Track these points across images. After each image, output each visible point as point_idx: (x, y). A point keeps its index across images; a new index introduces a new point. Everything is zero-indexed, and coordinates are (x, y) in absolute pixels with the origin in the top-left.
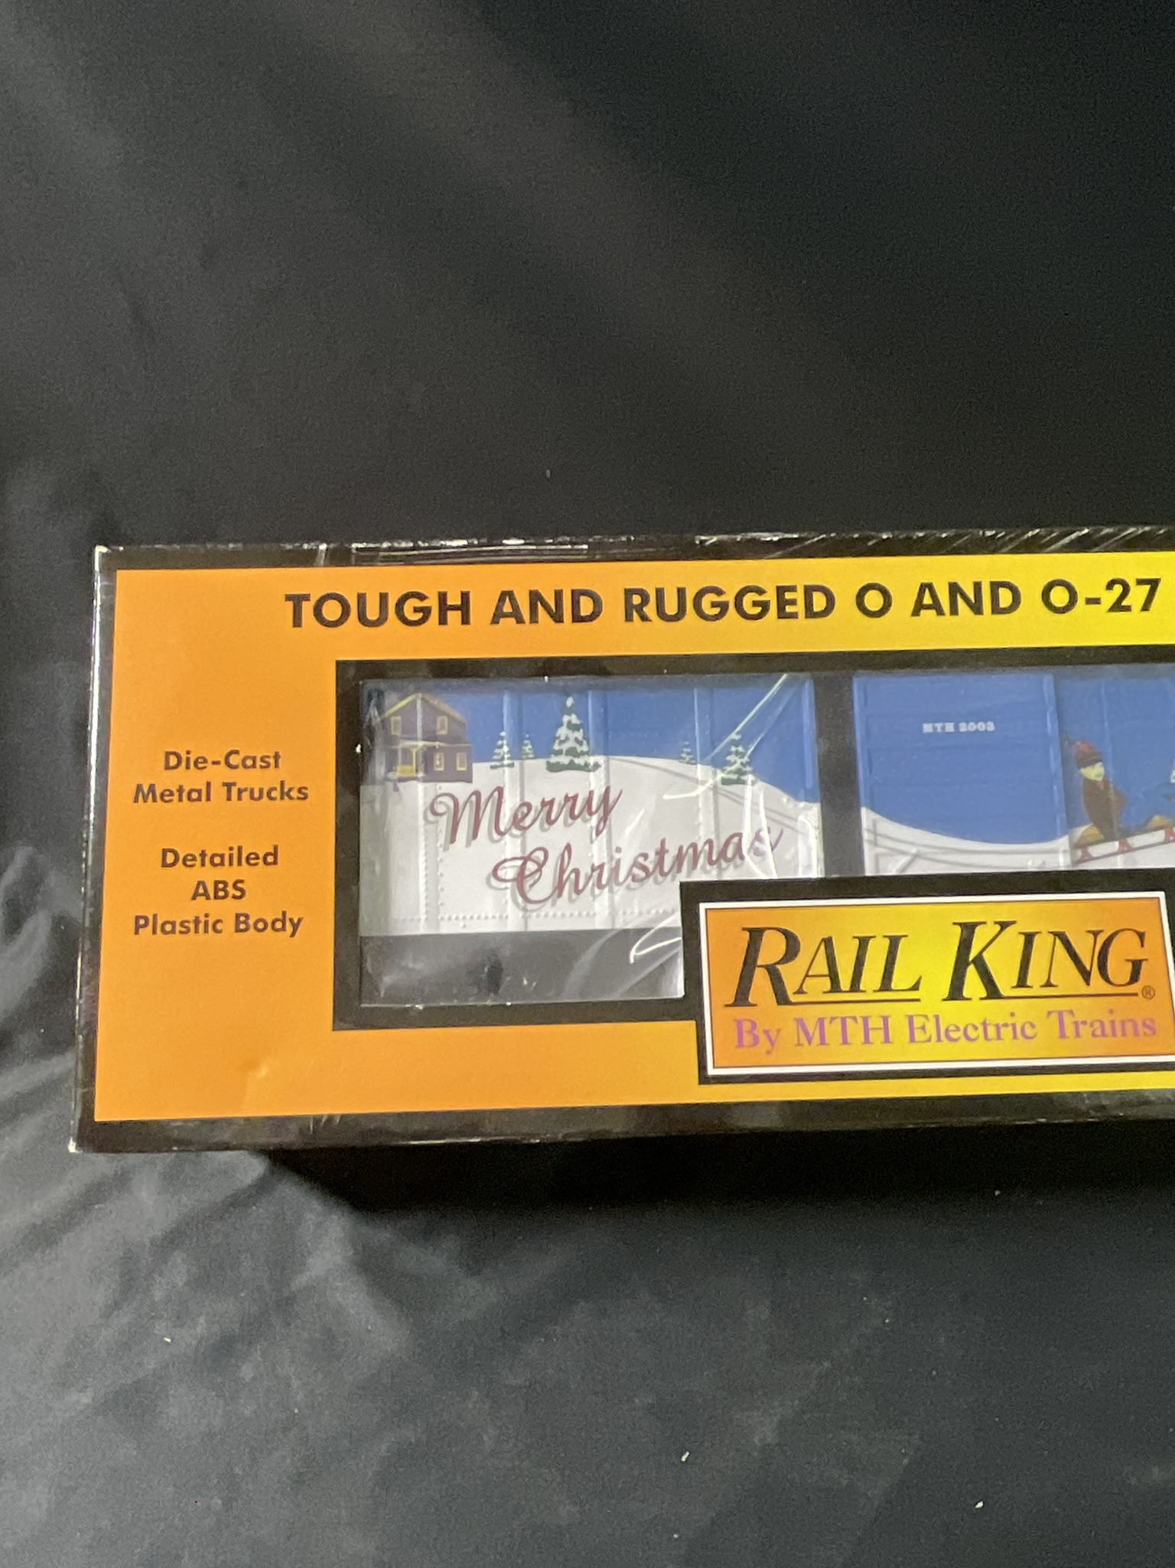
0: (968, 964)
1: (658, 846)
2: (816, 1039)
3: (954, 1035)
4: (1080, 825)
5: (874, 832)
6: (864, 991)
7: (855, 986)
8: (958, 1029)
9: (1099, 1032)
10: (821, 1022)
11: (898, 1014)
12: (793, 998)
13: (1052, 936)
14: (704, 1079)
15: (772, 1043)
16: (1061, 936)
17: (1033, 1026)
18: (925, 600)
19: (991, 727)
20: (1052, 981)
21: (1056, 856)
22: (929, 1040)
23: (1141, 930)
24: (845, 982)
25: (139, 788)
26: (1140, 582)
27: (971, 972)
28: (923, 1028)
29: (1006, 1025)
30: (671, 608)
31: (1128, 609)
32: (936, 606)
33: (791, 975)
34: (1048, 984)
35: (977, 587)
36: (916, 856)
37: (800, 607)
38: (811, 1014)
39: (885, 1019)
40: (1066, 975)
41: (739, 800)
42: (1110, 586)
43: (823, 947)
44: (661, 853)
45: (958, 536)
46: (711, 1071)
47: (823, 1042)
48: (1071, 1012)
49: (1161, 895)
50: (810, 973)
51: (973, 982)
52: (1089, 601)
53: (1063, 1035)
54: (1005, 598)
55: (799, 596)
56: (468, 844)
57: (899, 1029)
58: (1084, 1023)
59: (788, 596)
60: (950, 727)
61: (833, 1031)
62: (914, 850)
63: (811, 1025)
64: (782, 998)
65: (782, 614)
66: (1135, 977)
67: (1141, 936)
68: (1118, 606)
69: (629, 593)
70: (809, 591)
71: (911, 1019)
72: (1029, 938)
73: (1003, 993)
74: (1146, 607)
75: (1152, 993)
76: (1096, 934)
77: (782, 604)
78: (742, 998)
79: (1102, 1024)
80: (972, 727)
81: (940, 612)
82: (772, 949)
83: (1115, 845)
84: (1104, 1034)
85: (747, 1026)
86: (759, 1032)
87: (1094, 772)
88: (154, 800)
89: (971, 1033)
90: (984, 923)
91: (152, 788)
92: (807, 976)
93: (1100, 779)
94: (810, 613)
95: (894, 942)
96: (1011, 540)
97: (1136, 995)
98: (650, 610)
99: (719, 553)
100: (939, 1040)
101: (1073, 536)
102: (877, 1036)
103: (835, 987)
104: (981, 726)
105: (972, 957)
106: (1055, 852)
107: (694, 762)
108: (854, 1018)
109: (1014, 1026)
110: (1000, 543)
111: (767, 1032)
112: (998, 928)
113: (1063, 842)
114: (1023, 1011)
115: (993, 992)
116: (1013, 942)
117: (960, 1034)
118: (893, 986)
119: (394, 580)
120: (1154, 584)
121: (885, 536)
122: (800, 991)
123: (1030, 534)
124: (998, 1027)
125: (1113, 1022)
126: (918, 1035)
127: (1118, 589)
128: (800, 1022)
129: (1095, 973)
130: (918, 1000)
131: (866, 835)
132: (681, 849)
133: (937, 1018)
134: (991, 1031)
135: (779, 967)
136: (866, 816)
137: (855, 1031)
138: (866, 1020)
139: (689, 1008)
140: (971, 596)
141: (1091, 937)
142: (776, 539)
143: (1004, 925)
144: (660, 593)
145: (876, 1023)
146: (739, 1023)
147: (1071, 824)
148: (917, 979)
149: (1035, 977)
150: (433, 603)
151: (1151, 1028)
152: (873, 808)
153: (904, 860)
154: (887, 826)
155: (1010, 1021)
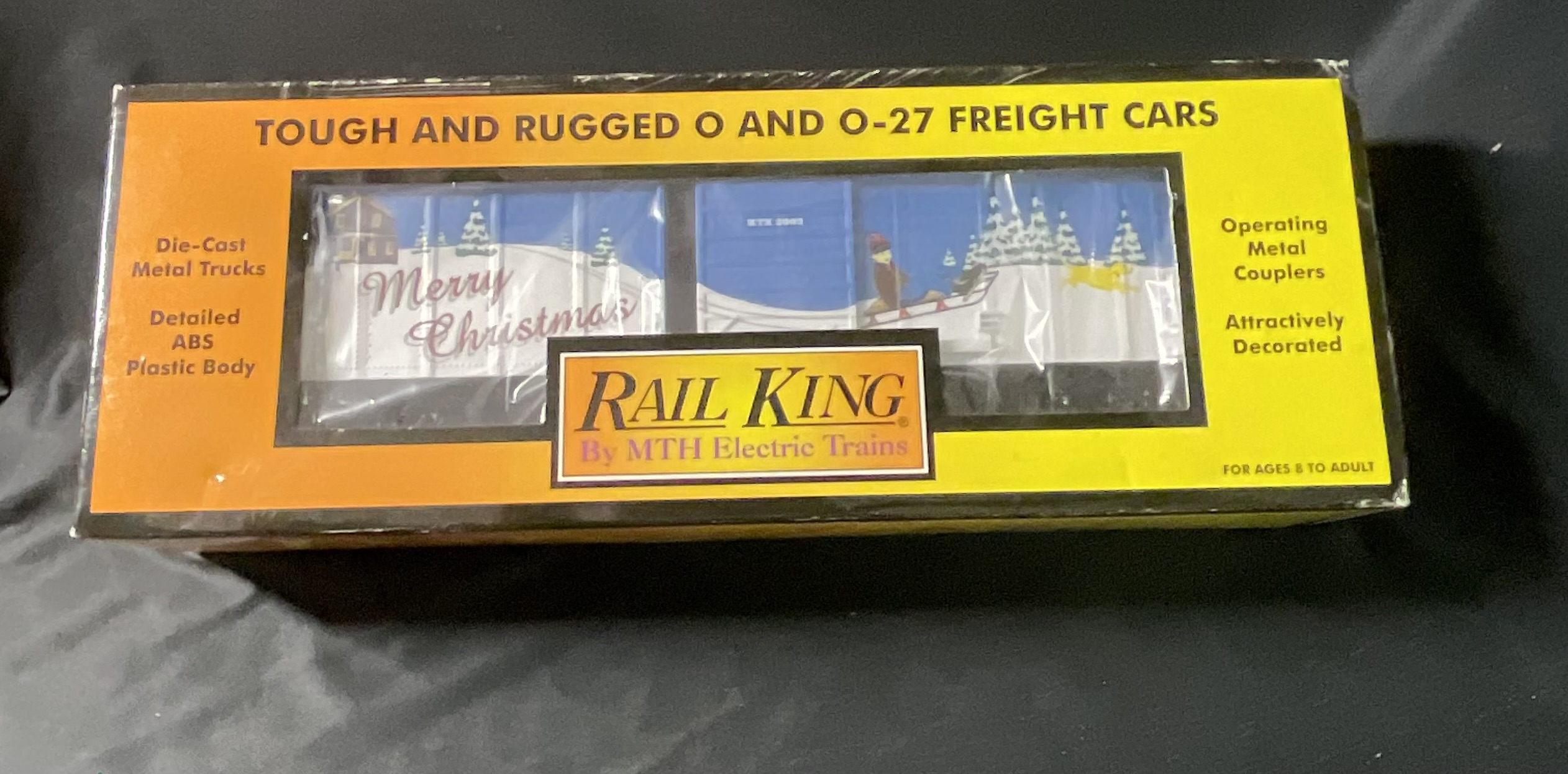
0: (764, 400)
1: (539, 312)
2: (644, 456)
3: (749, 452)
4: (871, 297)
5: (705, 301)
6: (682, 420)
7: (676, 416)
8: (752, 448)
9: (862, 452)
10: (648, 443)
11: (708, 436)
12: (627, 425)
13: (831, 379)
14: (555, 484)
15: (609, 458)
16: (839, 380)
17: (811, 446)
18: (749, 124)
19: (800, 221)
20: (829, 413)
21: (847, 320)
22: (730, 457)
23: (901, 375)
24: (668, 412)
25: (137, 265)
26: (917, 111)
27: (767, 404)
28: (726, 447)
29: (790, 445)
30: (552, 131)
31: (907, 131)
32: (758, 129)
33: (627, 407)
34: (826, 415)
35: (790, 114)
36: (737, 320)
37: (652, 131)
38: (640, 437)
39: (697, 441)
40: (840, 408)
41: (602, 278)
42: (893, 114)
43: (653, 386)
44: (542, 318)
45: (776, 77)
46: (561, 479)
47: (649, 457)
48: (842, 436)
49: (919, 348)
50: (642, 406)
51: (767, 414)
52: (877, 125)
53: (833, 453)
54: (811, 123)
55: (652, 121)
56: (392, 311)
57: (707, 449)
58: (852, 444)
59: (643, 121)
60: (768, 222)
61: (657, 450)
62: (734, 315)
63: (640, 446)
64: (619, 425)
65: (638, 135)
66: (892, 411)
67: (901, 380)
68: (898, 129)
69: (519, 120)
70: (659, 118)
71: (717, 441)
72: (813, 381)
73: (790, 421)
74: (921, 130)
75: (906, 423)
76: (866, 377)
77: (638, 127)
78: (589, 424)
79: (865, 445)
80: (787, 222)
81: (760, 134)
82: (614, 388)
83: (896, 314)
84: (866, 453)
85: (591, 446)
86: (601, 451)
87: (884, 257)
88: (148, 274)
89: (763, 451)
90: (779, 369)
91: (147, 265)
92: (639, 408)
93: (888, 263)
94: (659, 135)
95: (709, 383)
96: (818, 80)
97: (892, 423)
98: (536, 132)
99: (593, 88)
100: (737, 456)
101: (866, 76)
102: (690, 453)
103: (661, 416)
104: (793, 221)
105: (768, 394)
106: (845, 317)
107: (570, 248)
108: (674, 440)
109: (796, 446)
110: (809, 81)
111: (606, 451)
112: (790, 373)
113: (851, 310)
114: (806, 434)
115: (781, 420)
116: (801, 383)
117: (754, 452)
118: (706, 416)
119: (338, 109)
120: (928, 112)
121: (720, 76)
122: (634, 420)
123: (833, 74)
124: (784, 447)
125: (874, 444)
126: (722, 453)
127: (900, 116)
128: (632, 443)
129: (863, 408)
130: (723, 426)
131: (699, 305)
132: (557, 315)
133: (737, 440)
134: (779, 451)
135: (617, 401)
136: (700, 289)
137: (674, 449)
138: (682, 441)
139: (548, 431)
140: (785, 121)
141: (862, 380)
142: (636, 78)
143: (794, 371)
144: (544, 119)
145: (690, 443)
146: (585, 444)
147: (860, 296)
148: (723, 412)
149: (816, 410)
150: (368, 127)
151: (903, 447)
152: (705, 283)
153: (728, 322)
154: (716, 298)
155: (794, 442)
